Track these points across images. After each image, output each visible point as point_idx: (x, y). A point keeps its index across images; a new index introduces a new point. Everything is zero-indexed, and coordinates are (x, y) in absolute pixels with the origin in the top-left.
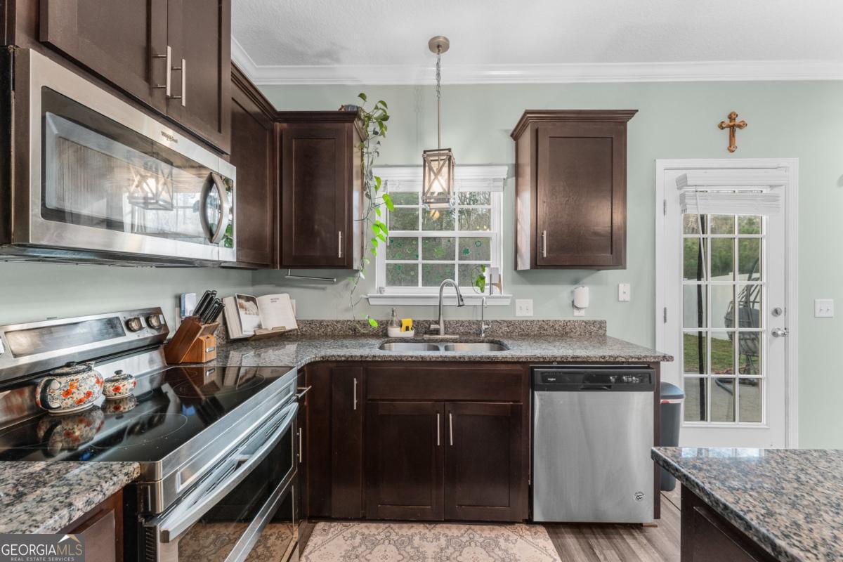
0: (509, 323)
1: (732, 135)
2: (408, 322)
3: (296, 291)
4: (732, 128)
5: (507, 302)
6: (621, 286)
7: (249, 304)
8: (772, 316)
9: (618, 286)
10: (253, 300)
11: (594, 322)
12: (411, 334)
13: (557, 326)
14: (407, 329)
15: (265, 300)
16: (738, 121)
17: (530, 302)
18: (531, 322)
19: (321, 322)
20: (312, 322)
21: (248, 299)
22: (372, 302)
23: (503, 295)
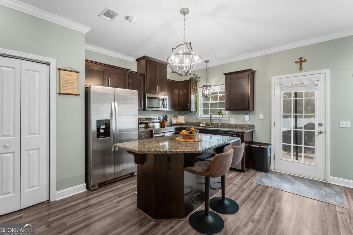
0: (228, 124)
1: (301, 65)
2: (204, 123)
3: (185, 116)
4: (301, 63)
5: (228, 119)
6: (260, 115)
7: (176, 118)
8: (318, 126)
9: (259, 115)
10: (177, 117)
11: (251, 125)
12: (204, 125)
13: (240, 126)
14: (203, 124)
15: (179, 117)
16: (303, 60)
17: (234, 119)
18: (233, 124)
19: (189, 122)
20: (187, 122)
21: (175, 117)
22: (199, 118)
23: (227, 117)
